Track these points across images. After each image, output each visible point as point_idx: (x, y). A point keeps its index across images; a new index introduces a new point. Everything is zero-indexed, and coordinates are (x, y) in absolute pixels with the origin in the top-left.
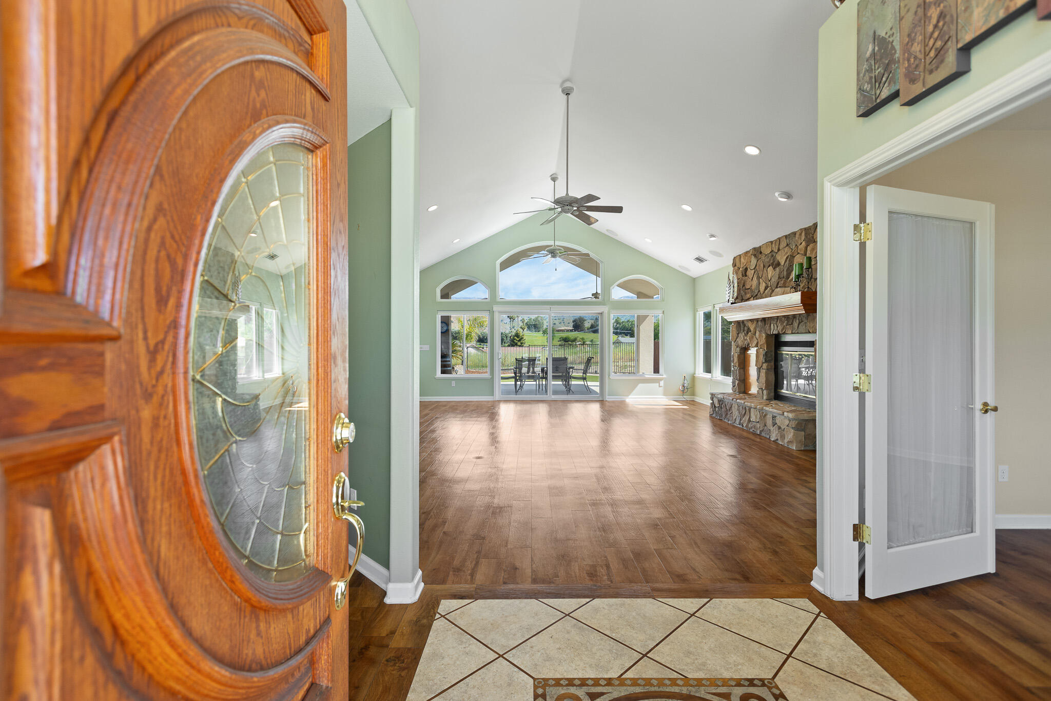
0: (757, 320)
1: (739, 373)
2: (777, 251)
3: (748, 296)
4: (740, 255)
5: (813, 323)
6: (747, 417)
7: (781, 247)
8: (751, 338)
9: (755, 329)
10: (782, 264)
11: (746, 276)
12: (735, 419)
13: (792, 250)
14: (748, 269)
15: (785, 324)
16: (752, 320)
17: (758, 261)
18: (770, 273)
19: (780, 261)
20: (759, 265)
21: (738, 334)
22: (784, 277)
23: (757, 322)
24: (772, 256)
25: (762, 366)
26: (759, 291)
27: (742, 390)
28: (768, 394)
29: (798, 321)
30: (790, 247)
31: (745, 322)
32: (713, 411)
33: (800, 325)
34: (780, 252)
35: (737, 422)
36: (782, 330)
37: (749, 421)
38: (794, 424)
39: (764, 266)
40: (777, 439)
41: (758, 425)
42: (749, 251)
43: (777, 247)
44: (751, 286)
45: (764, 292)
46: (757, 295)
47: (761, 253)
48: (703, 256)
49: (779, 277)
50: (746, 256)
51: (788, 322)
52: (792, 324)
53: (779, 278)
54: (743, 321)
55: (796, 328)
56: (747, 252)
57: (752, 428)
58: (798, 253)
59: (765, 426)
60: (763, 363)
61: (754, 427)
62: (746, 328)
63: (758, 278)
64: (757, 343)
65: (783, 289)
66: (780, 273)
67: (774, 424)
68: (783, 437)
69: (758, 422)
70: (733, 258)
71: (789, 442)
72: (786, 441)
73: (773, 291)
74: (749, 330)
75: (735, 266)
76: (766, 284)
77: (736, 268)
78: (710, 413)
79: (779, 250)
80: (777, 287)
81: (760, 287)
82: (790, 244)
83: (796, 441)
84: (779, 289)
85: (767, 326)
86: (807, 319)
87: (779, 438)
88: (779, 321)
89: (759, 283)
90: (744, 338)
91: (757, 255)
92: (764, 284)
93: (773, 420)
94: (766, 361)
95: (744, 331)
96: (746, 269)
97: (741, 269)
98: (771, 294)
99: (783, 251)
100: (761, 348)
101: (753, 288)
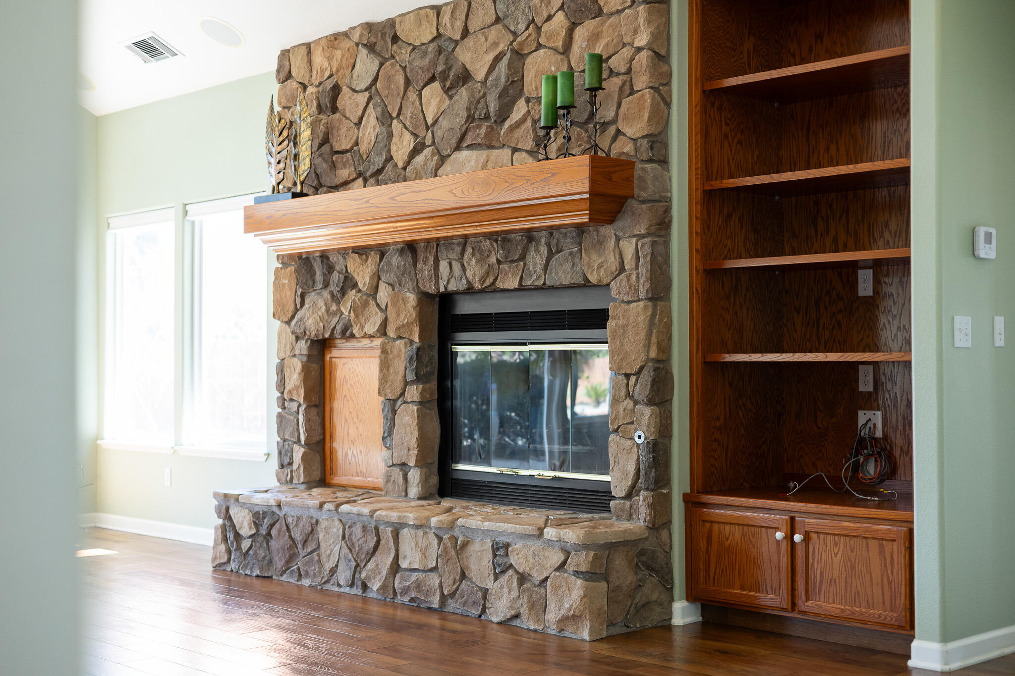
0: (382, 250)
1: (308, 420)
2: (457, 37)
3: (344, 173)
4: (308, 46)
5: (600, 256)
6: (384, 560)
7: (475, 24)
8: (359, 310)
9: (377, 277)
10: (480, 75)
11: (334, 109)
12: (333, 571)
13: (515, 34)
14: (345, 89)
15: (493, 260)
16: (361, 251)
17: (381, 65)
18: (434, 103)
19: (468, 66)
20: (389, 78)
21: (303, 296)
22: (487, 117)
23: (382, 255)
24: (440, 51)
25: (403, 394)
26: (390, 159)
27: (317, 475)
28: (425, 481)
29: (544, 249)
30: (506, 27)
31: (333, 259)
32: (229, 552)
33: (553, 262)
34: (470, 41)
35: (343, 576)
36: (483, 279)
37: (395, 568)
38: (581, 561)
39: (408, 82)
40: (517, 616)
41: (434, 580)
42: (346, 35)
43: (459, 24)
44: (357, 144)
45: (408, 163)
46: (379, 171)
47: (395, 39)
48: (166, 36)
49: (468, 117)
50: (333, 47)
51: (508, 252)
52: (523, 258)
53: (470, 118)
54: (324, 256)
55: (539, 269)
56: (336, 38)
57: (405, 591)
58: (540, 46)
59: (463, 576)
60: (406, 383)
61: (418, 586)
62: (335, 276)
63: (386, 119)
64: (385, 323)
65: (483, 154)
66: (470, 103)
67: (501, 569)
68: (539, 607)
69: (432, 570)
70: (279, 53)
71: (564, 621)
72: (552, 615)
73: (443, 159)
74: (348, 283)
75: (289, 76)
76: (416, 136)
77: (292, 84)
78: (214, 559)
79: (466, 33)
80: (458, 148)
81: (394, 148)
82: (506, 17)
83: (591, 612)
84: (465, 153)
85: (425, 269)
86: (580, 244)
87: (524, 610)
88: (469, 250)
89: (390, 135)
90: (328, 310)
91: (378, 48)
92: (408, 137)
93: (495, 556)
94: (419, 379)
95: (326, 285)
96: (336, 90)
97: (311, 90)
98: (437, 169)
99: (483, 39)
100: (400, 338)
101: (364, 147)
